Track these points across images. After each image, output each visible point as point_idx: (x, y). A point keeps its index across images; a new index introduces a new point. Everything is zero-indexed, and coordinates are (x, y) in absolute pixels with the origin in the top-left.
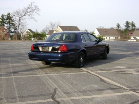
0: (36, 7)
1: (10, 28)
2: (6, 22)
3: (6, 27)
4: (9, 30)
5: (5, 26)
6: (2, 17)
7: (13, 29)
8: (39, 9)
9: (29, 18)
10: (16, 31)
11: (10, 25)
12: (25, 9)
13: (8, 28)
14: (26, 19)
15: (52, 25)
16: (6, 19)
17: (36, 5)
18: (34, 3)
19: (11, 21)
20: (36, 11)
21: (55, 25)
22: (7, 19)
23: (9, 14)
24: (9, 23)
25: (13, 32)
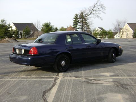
0: (102, 5)
1: (82, 27)
2: (79, 21)
3: (80, 26)
4: (82, 29)
5: (78, 25)
6: (75, 16)
7: (86, 28)
8: (105, 7)
9: (95, 16)
10: (89, 29)
11: (82, 24)
12: (91, 8)
13: (81, 27)
14: (91, 18)
15: (118, 22)
16: (79, 18)
17: (101, 3)
18: (100, 2)
19: (84, 20)
20: (101, 9)
21: (121, 22)
22: (81, 18)
23: (82, 13)
24: (82, 22)
25: (86, 30)
